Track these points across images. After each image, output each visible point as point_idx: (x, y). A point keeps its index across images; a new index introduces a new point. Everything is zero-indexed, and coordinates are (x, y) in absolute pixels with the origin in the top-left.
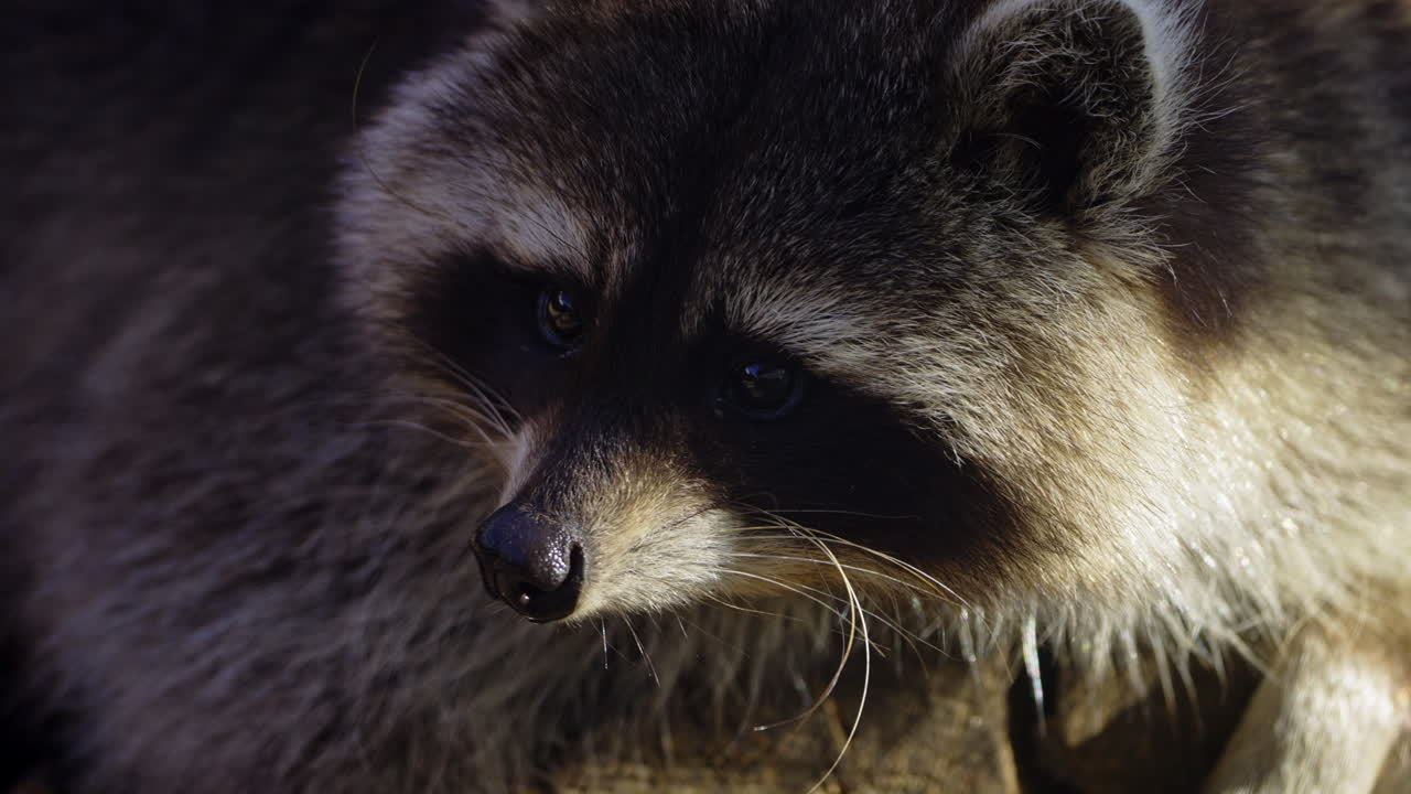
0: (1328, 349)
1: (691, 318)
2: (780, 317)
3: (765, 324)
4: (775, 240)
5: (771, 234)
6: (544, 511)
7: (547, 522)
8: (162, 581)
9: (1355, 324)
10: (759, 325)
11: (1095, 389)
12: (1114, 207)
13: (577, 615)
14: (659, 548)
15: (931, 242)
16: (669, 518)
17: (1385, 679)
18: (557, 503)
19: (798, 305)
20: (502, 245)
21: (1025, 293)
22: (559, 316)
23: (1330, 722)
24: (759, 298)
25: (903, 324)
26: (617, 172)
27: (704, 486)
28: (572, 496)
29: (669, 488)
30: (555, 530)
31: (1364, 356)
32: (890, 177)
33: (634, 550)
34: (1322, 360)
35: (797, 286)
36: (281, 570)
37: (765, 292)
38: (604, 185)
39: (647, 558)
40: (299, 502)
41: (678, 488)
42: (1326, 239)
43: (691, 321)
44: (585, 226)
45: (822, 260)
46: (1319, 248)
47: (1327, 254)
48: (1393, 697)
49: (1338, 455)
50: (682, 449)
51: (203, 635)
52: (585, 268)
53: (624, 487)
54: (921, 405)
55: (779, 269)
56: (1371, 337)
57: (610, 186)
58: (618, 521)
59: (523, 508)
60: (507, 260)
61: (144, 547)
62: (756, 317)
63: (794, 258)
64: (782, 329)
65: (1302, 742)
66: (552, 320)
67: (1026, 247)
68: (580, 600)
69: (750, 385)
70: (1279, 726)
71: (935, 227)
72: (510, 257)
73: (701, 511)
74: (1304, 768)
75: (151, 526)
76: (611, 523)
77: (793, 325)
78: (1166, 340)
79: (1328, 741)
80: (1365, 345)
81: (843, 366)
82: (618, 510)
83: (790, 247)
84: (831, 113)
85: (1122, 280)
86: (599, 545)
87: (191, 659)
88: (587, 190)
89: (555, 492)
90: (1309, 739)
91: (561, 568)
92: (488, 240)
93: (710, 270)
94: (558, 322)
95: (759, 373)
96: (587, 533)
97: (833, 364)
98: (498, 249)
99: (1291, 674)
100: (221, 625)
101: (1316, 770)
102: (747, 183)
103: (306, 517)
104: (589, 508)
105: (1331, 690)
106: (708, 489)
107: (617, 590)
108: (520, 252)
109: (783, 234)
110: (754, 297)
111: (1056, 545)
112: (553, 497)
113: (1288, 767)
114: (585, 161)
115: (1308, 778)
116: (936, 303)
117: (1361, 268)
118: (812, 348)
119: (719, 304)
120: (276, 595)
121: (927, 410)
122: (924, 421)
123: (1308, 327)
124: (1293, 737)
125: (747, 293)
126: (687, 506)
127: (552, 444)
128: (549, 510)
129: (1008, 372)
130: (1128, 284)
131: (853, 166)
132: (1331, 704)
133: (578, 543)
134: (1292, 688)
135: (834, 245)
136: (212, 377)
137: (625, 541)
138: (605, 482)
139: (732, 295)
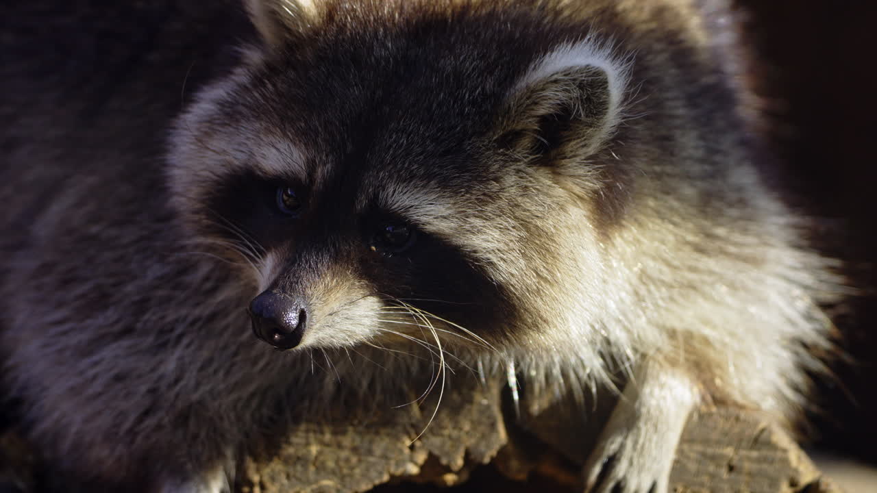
0: (659, 221)
1: (361, 201)
2: (407, 203)
3: (399, 206)
4: (406, 166)
5: (404, 163)
6: (286, 293)
7: (288, 298)
8: (65, 333)
9: (672, 209)
10: (396, 206)
11: (563, 251)
12: (578, 159)
13: (299, 347)
14: (342, 315)
15: (484, 174)
16: (348, 299)
17: (687, 381)
18: (292, 289)
19: (417, 196)
20: (257, 166)
21: (529, 205)
22: (288, 200)
23: (662, 402)
24: (397, 192)
25: (470, 211)
26: (320, 129)
27: (366, 284)
28: (300, 286)
29: (348, 284)
30: (291, 303)
31: (674, 224)
32: (463, 141)
33: (331, 314)
34: (657, 228)
35: (417, 187)
36: (128, 331)
37: (400, 190)
38: (314, 137)
39: (337, 319)
40: (137, 298)
41: (353, 284)
42: (657, 168)
43: (362, 203)
44: (304, 154)
45: (428, 177)
46: (655, 173)
47: (658, 176)
48: (691, 389)
49: (668, 276)
50: (355, 266)
51: (86, 362)
52: (303, 175)
53: (327, 283)
54: (475, 252)
55: (407, 179)
56: (679, 215)
57: (317, 136)
58: (324, 299)
59: (275, 291)
60: (260, 173)
61: (58, 315)
62: (394, 202)
63: (415, 175)
64: (407, 209)
65: (649, 412)
66: (284, 201)
67: (530, 182)
68: (303, 338)
69: (389, 235)
70: (637, 405)
71: (487, 169)
72: (263, 172)
73: (364, 297)
74: (649, 425)
75: (60, 305)
76: (320, 300)
77: (414, 207)
78: (593, 225)
79: (661, 412)
80: (676, 219)
81: (439, 230)
82: (324, 294)
83: (413, 170)
84: (435, 105)
85: (578, 196)
86: (314, 310)
87: (82, 373)
88: (305, 137)
89: (292, 283)
90: (652, 411)
91: (294, 322)
92: (251, 164)
93: (371, 179)
94: (288, 203)
95: (393, 230)
96: (309, 305)
97: (434, 228)
98: (255, 168)
99: (642, 379)
100: (95, 358)
101: (656, 426)
102: (391, 137)
103: (142, 306)
104: (309, 292)
105: (662, 386)
106: (368, 286)
107: (321, 335)
108: (267, 169)
109: (410, 164)
110: (394, 191)
111: (536, 326)
112: (291, 286)
113: (641, 424)
114: (303, 125)
115: (651, 430)
116: (485, 203)
117: (673, 183)
118: (424, 219)
119: (376, 196)
120: (125, 343)
121: (478, 254)
122: (477, 260)
123: (650, 212)
124: (644, 410)
125: (391, 190)
126: (357, 294)
127: (287, 260)
128: (289, 292)
129: (521, 239)
130: (581, 198)
131: (445, 133)
132: (663, 393)
133: (303, 309)
134: (643, 387)
135: (436, 170)
136: (94, 229)
137: (327, 310)
138: (317, 279)
139: (383, 190)
